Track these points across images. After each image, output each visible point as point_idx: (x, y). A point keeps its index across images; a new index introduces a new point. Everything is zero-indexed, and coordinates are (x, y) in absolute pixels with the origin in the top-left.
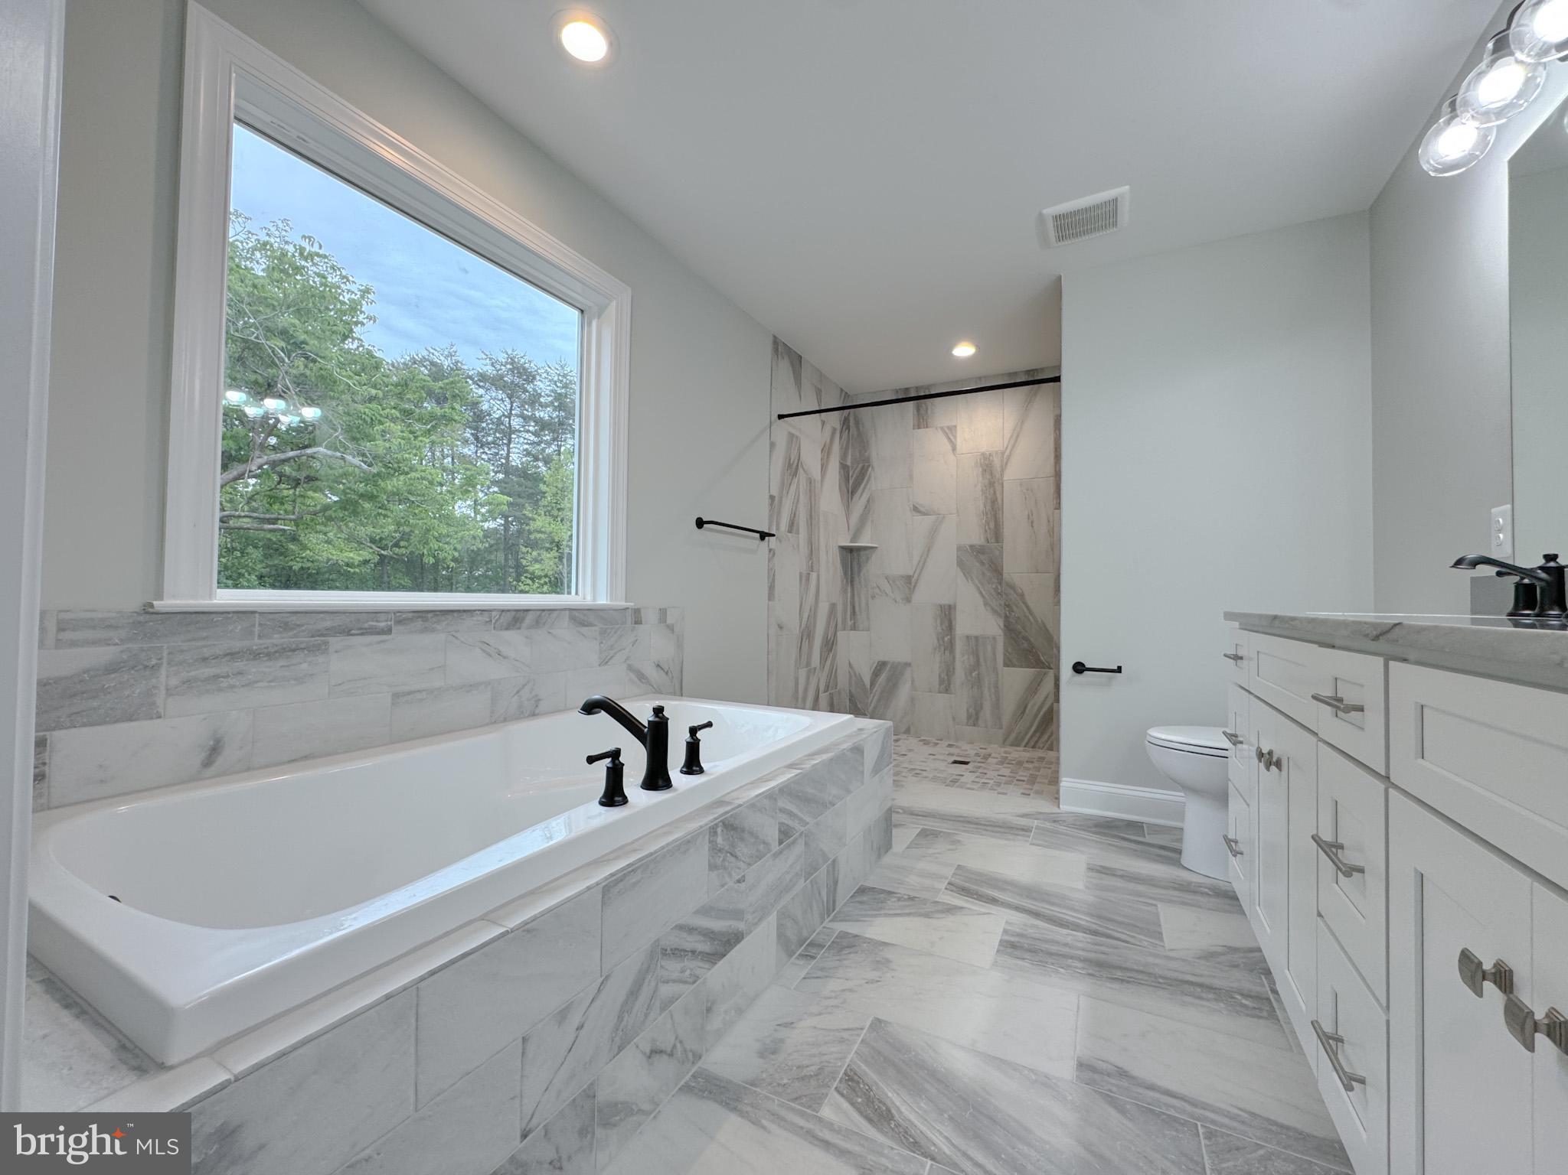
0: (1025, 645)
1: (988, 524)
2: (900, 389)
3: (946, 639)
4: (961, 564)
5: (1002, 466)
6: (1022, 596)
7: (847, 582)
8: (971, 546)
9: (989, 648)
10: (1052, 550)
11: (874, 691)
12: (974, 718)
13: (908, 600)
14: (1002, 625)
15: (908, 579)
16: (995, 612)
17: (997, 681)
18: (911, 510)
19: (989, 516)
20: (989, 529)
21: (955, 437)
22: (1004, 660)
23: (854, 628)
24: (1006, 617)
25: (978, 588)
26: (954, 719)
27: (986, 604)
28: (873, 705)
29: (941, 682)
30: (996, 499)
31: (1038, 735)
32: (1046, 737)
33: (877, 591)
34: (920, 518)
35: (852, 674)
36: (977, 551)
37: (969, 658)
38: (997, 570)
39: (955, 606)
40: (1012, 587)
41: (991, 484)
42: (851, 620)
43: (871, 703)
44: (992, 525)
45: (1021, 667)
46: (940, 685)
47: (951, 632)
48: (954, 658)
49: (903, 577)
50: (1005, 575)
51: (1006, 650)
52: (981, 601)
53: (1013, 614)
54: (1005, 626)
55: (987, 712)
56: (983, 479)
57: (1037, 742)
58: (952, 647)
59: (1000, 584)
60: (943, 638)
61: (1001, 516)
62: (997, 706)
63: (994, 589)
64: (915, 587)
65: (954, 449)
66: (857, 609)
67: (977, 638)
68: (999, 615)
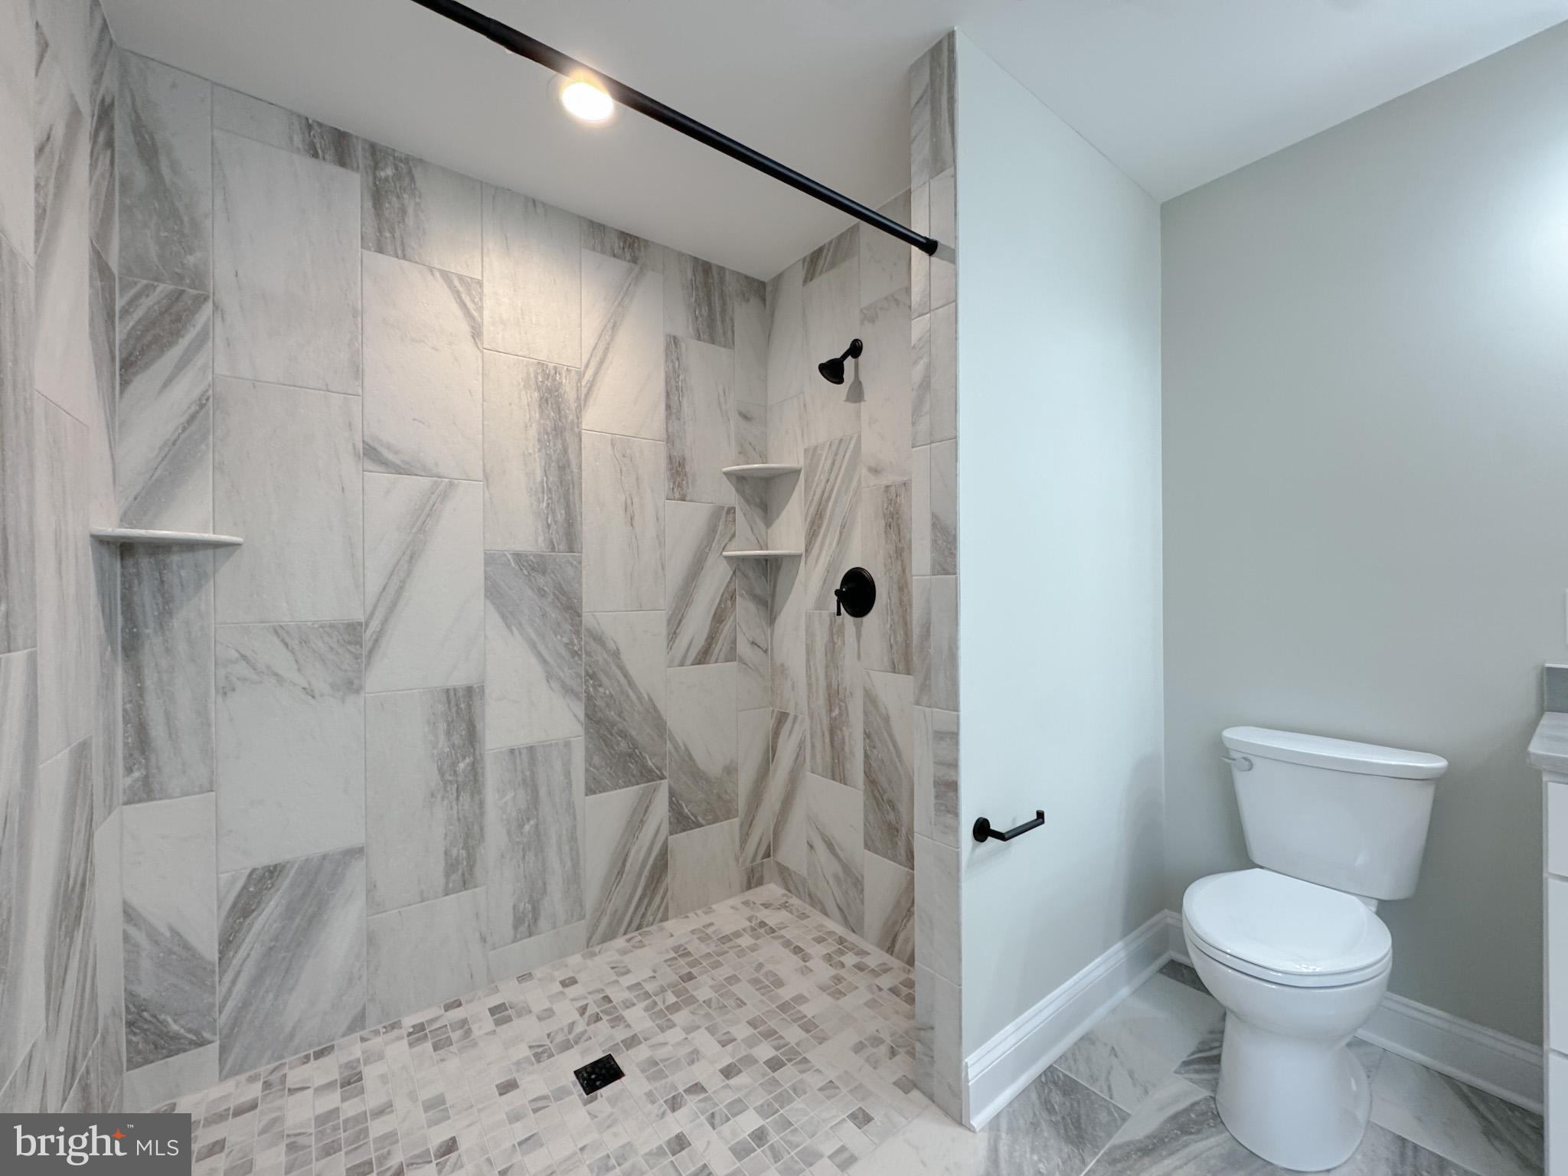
0: (623, 746)
1: (554, 512)
2: (320, 125)
3: (462, 766)
4: (493, 592)
5: (578, 399)
6: (616, 654)
7: (114, 652)
8: (518, 556)
9: (558, 766)
10: (663, 568)
11: (236, 961)
12: (527, 921)
13: (351, 686)
14: (582, 717)
15: (352, 632)
16: (568, 690)
17: (575, 827)
18: (356, 454)
19: (555, 497)
20: (556, 522)
21: (480, 309)
22: (586, 783)
23: (146, 791)
24: (590, 698)
25: (533, 646)
26: (484, 940)
27: (549, 677)
28: (230, 1005)
29: (451, 867)
30: (568, 461)
31: (646, 901)
32: (657, 899)
33: (241, 669)
34: (384, 478)
35: (140, 937)
36: (532, 566)
37: (514, 798)
38: (570, 607)
39: (482, 689)
40: (599, 639)
41: (558, 431)
42: (129, 770)
43: (225, 1000)
44: (561, 515)
45: (616, 787)
46: (447, 875)
47: (473, 747)
48: (481, 804)
49: (332, 626)
50: (587, 618)
51: (589, 760)
52: (538, 671)
53: (601, 690)
54: (587, 715)
55: (555, 901)
56: (541, 417)
57: (644, 915)
58: (476, 780)
59: (578, 633)
60: (454, 765)
61: (577, 499)
62: (574, 878)
63: (566, 644)
64: (371, 652)
65: (476, 333)
66: (158, 731)
67: (531, 749)
68: (577, 695)
